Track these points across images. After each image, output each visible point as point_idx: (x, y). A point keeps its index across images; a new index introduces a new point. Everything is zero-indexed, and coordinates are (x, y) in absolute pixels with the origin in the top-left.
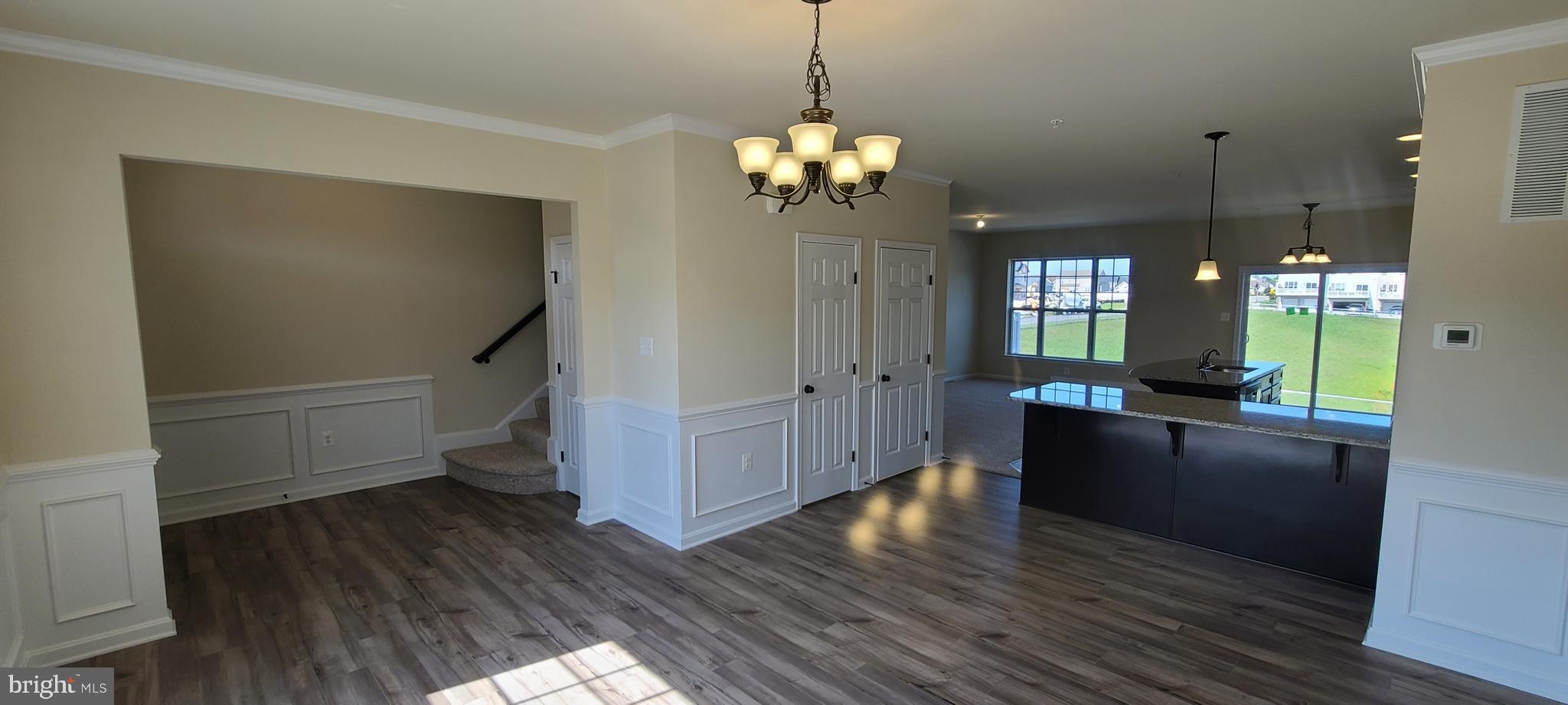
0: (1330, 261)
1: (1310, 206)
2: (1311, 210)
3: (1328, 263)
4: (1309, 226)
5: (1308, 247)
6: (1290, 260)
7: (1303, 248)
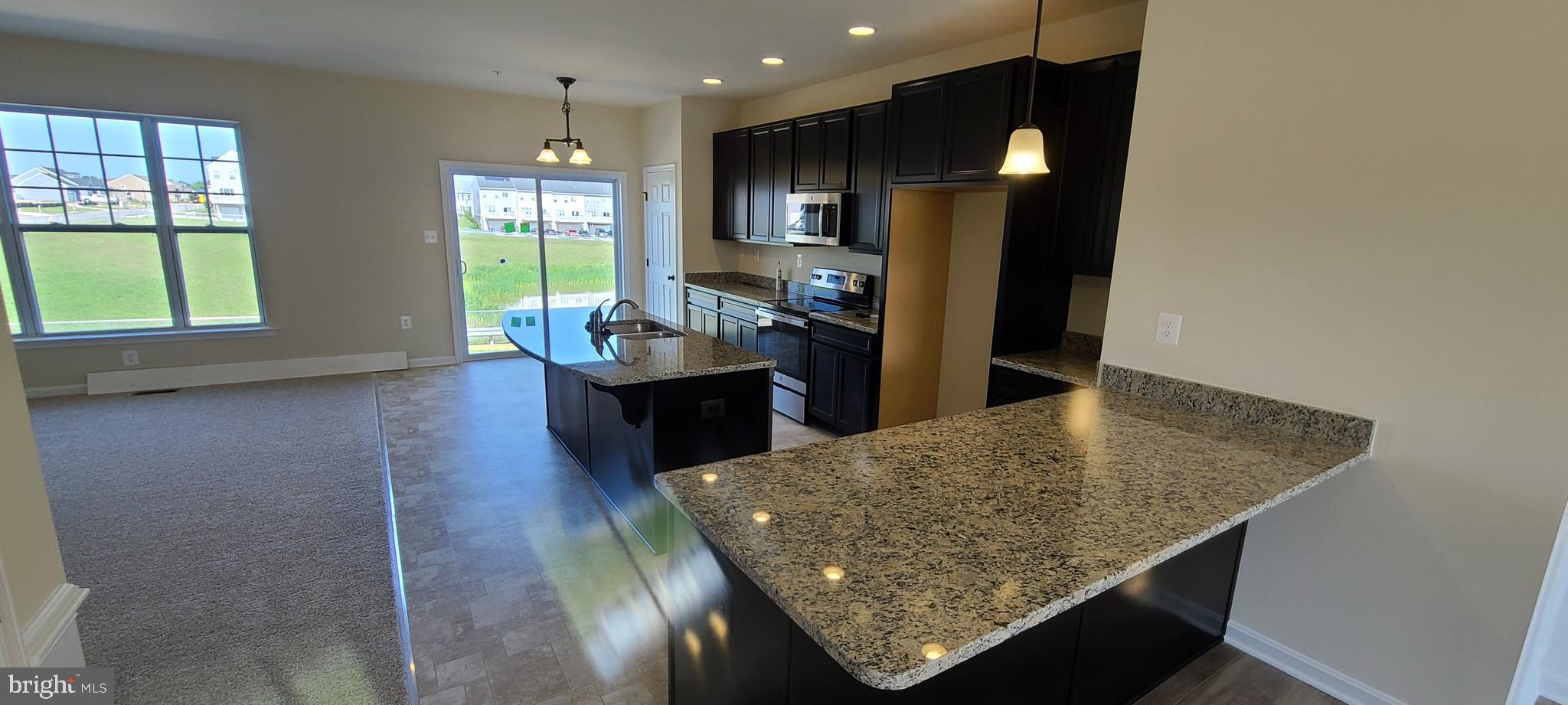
1: (567, 82)
2: (567, 88)
4: (567, 112)
5: (568, 140)
6: (548, 156)
7: (564, 141)
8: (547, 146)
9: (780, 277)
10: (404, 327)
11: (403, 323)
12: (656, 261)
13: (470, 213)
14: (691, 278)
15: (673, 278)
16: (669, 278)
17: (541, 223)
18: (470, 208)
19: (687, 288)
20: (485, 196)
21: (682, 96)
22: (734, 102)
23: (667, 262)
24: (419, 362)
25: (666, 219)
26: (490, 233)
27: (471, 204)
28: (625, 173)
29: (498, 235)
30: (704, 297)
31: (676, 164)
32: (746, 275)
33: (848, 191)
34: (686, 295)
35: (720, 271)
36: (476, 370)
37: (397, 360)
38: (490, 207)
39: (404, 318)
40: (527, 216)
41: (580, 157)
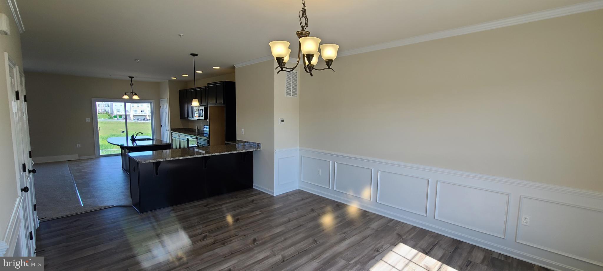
0: (139, 98)
1: (132, 78)
2: (132, 79)
3: (138, 99)
4: (132, 85)
5: (132, 93)
6: (126, 97)
7: (131, 93)
8: (126, 94)
9: (197, 128)
10: (78, 147)
11: (78, 146)
12: (164, 126)
13: (108, 112)
14: (173, 130)
15: (168, 130)
16: (167, 130)
17: (126, 115)
18: (109, 110)
19: (171, 133)
20: (116, 105)
21: (169, 81)
22: (186, 82)
23: (166, 126)
24: (82, 158)
25: (166, 113)
26: (118, 120)
27: (109, 109)
28: (154, 101)
29: (121, 121)
30: (176, 135)
31: (168, 98)
32: (190, 129)
33: (206, 106)
34: (172, 135)
35: (183, 128)
36: (102, 159)
37: (76, 157)
38: (118, 110)
39: (78, 144)
40: (136, 113)
41: (136, 97)
